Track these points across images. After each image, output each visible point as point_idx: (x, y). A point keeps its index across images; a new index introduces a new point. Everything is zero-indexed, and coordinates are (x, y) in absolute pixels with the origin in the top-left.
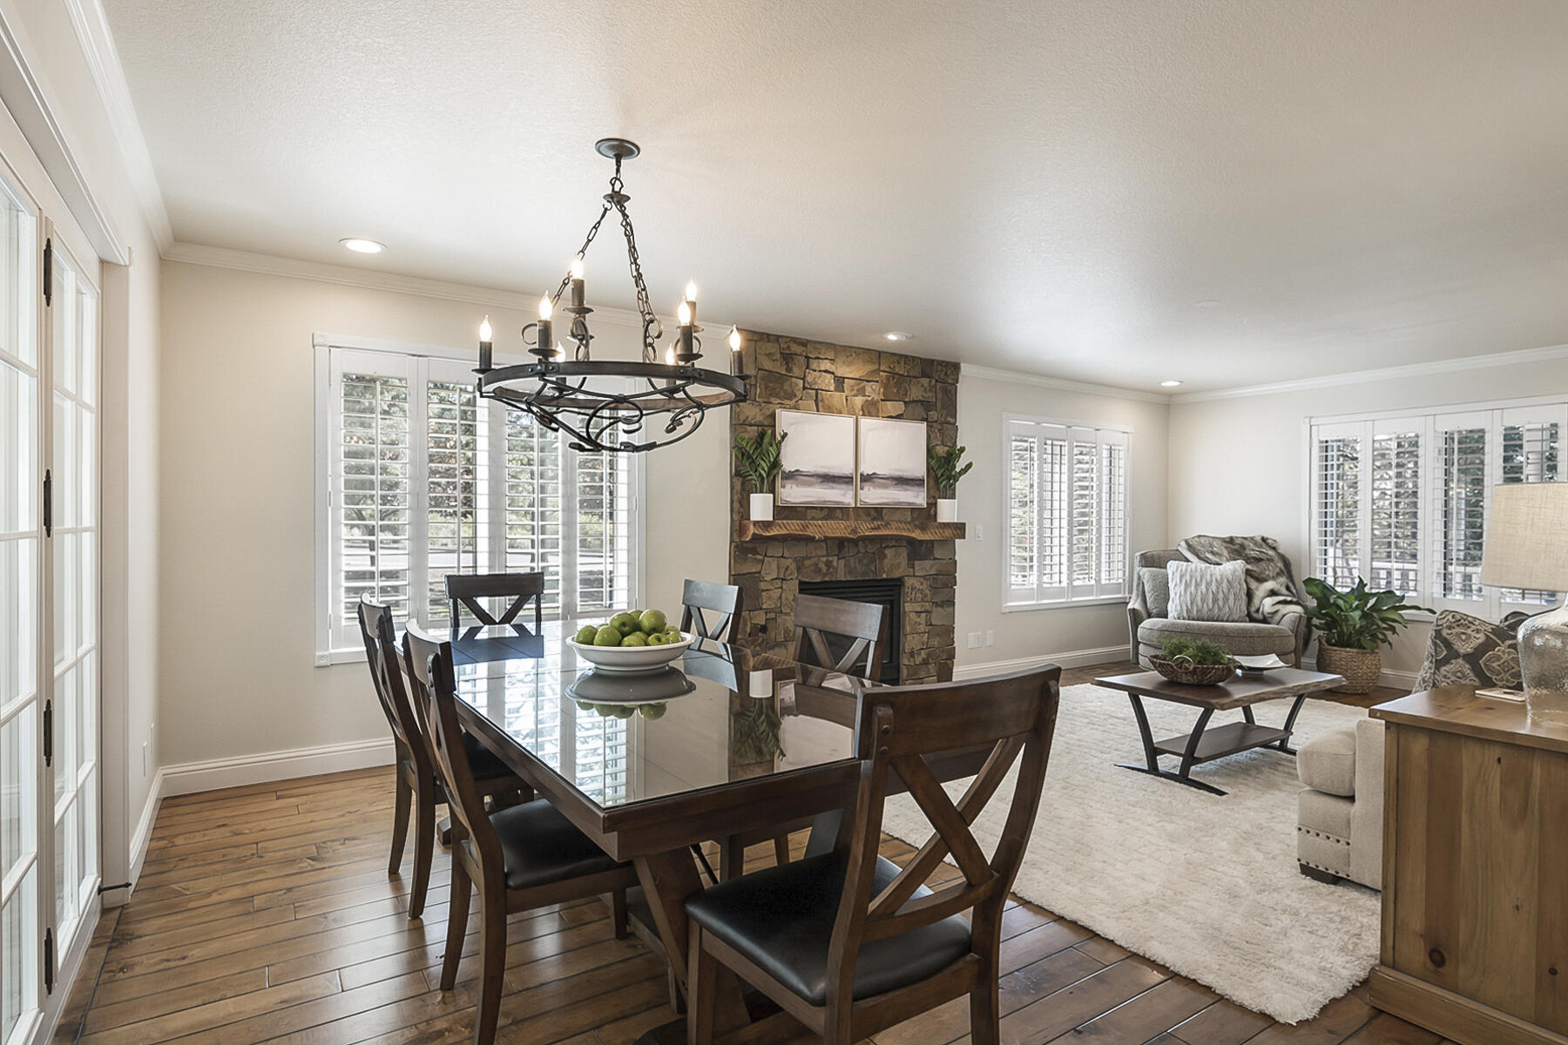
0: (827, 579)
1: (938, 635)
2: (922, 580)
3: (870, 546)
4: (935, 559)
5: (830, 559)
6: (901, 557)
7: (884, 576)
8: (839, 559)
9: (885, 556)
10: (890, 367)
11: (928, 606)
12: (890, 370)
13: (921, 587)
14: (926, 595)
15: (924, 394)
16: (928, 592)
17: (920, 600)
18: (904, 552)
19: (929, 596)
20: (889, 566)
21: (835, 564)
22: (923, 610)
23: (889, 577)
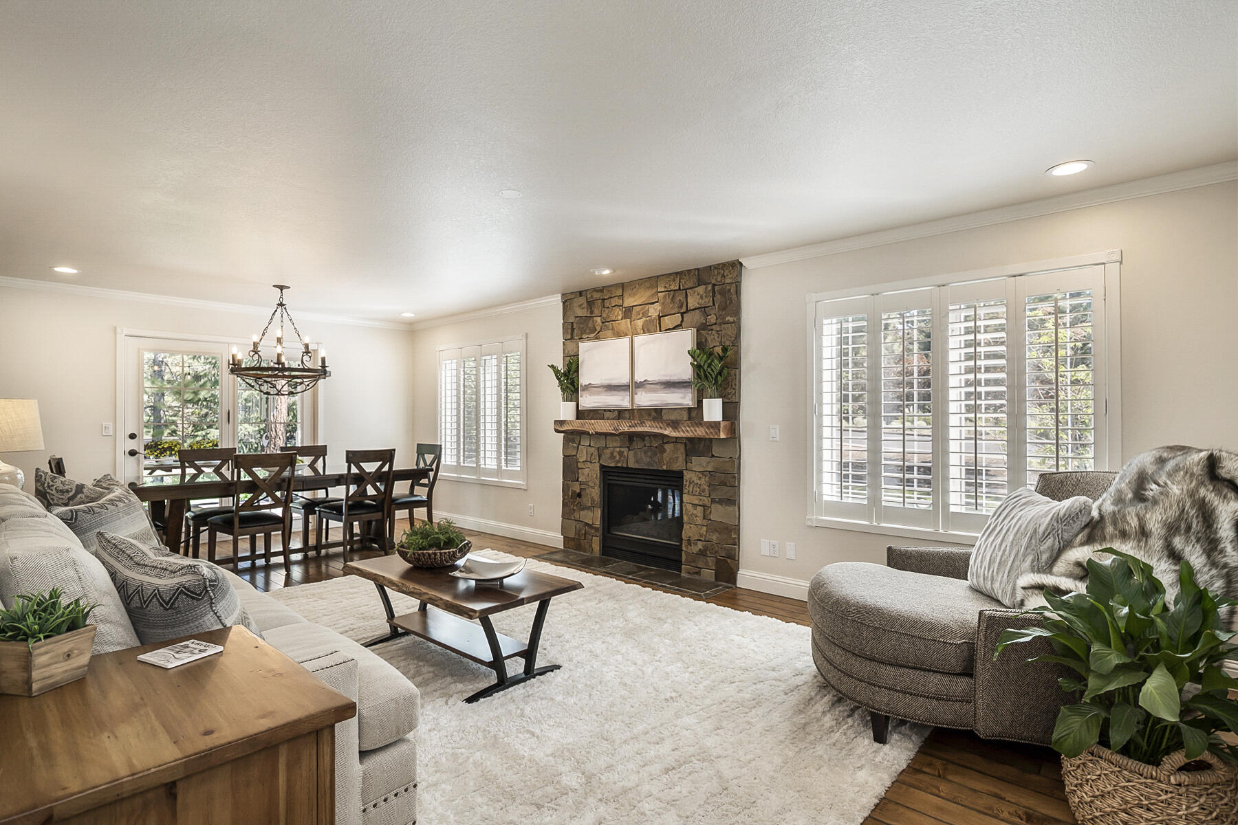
0: (619, 465)
1: (717, 531)
2: (700, 475)
3: (654, 442)
4: (713, 456)
5: (622, 449)
6: (679, 452)
7: (664, 468)
8: (629, 450)
9: (664, 451)
10: (665, 287)
11: (707, 501)
12: (666, 290)
13: (699, 482)
14: (704, 491)
15: (700, 302)
16: (707, 488)
17: (697, 494)
18: (682, 448)
19: (707, 492)
20: (668, 459)
21: (626, 454)
22: (701, 503)
23: (668, 469)
